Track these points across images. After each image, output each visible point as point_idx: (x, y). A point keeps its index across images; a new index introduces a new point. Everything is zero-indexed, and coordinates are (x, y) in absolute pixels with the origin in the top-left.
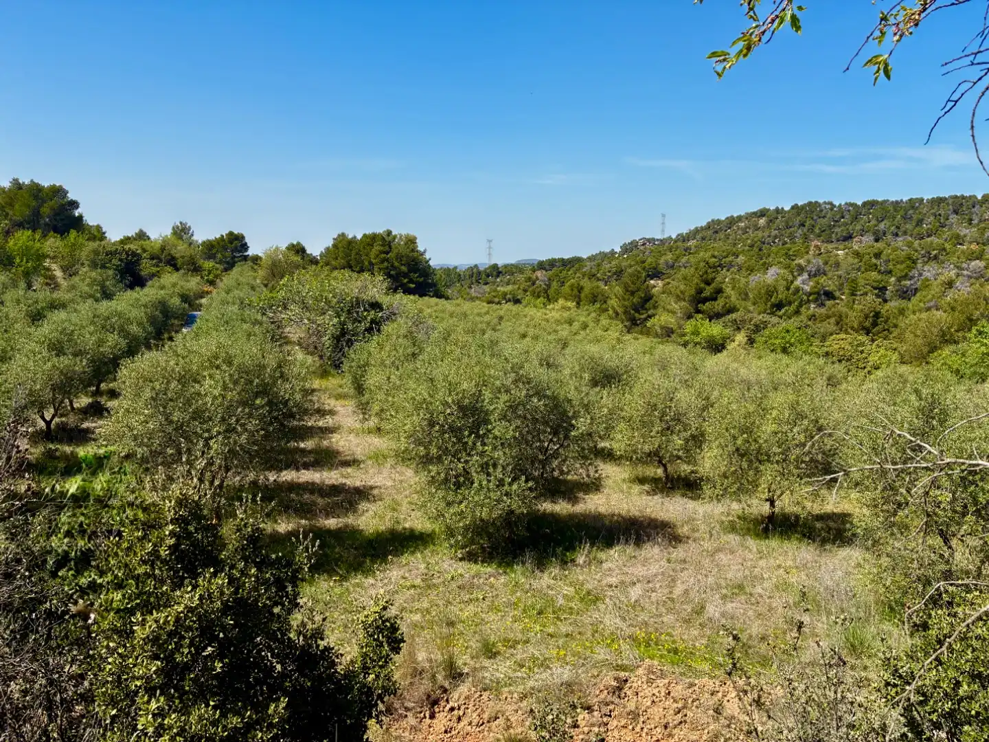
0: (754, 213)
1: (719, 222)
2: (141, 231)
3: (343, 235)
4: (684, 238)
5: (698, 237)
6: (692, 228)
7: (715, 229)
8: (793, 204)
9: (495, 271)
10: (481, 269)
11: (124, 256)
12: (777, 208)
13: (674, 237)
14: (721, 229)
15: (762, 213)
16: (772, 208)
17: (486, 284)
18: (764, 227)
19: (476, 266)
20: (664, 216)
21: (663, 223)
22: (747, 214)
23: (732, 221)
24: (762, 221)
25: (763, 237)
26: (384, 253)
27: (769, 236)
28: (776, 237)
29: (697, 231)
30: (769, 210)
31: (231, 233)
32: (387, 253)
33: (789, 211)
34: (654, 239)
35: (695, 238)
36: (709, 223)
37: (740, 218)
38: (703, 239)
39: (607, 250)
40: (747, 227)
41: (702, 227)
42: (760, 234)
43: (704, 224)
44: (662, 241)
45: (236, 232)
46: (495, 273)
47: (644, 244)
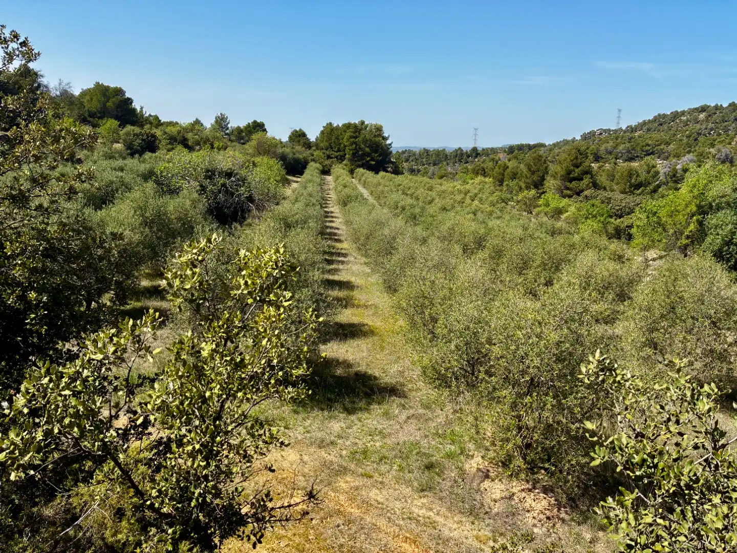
0: (696, 109)
1: (665, 116)
2: (197, 119)
3: (331, 123)
4: (632, 129)
5: (645, 128)
6: (641, 121)
7: (660, 121)
8: (731, 102)
9: (475, 153)
10: (465, 151)
11: (145, 137)
12: (717, 105)
13: (624, 128)
14: (665, 123)
15: (703, 109)
16: (713, 105)
17: (467, 162)
18: (703, 121)
19: (460, 148)
20: (620, 111)
21: (619, 117)
22: (690, 109)
23: (676, 115)
24: (702, 116)
25: (700, 129)
26: (354, 137)
27: (706, 129)
28: (712, 129)
29: (644, 123)
30: (709, 106)
31: (255, 122)
32: (356, 137)
33: (726, 108)
34: (609, 130)
35: (642, 129)
36: (655, 117)
37: (683, 113)
38: (649, 130)
39: (570, 138)
40: (688, 120)
41: (649, 120)
42: (698, 126)
43: (651, 118)
44: (616, 131)
45: (259, 121)
46: (474, 155)
47: (601, 134)
